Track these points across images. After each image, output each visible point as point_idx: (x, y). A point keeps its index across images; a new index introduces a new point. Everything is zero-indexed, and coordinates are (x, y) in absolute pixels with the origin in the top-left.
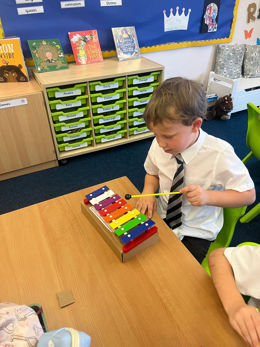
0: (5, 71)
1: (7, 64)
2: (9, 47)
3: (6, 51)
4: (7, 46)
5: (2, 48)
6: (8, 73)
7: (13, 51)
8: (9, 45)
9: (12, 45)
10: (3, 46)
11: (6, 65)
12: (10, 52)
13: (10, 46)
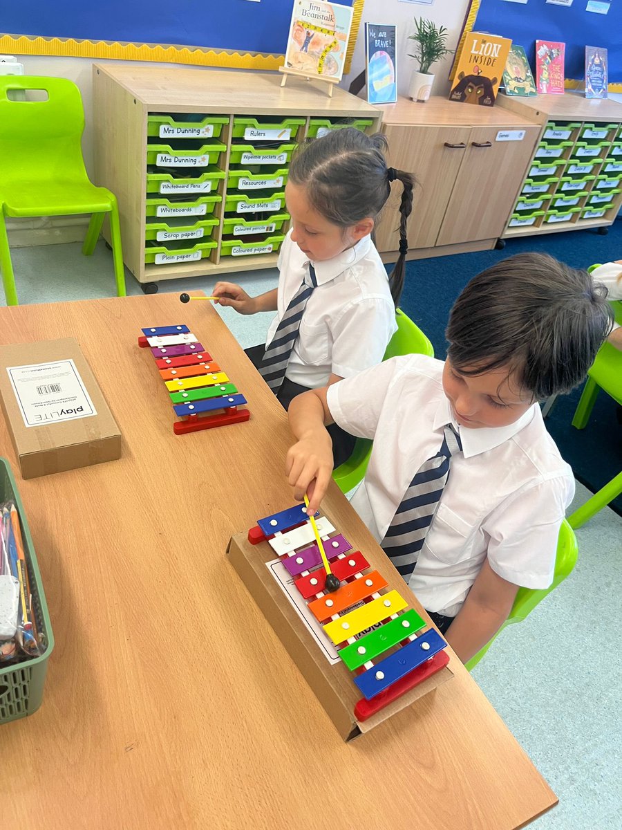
0: (470, 84)
1: (479, 73)
2: (495, 48)
3: (487, 52)
4: (493, 46)
5: (484, 47)
6: (472, 88)
7: (496, 56)
8: (495, 45)
9: (500, 46)
10: (487, 44)
11: (476, 74)
12: (492, 55)
13: (497, 47)
